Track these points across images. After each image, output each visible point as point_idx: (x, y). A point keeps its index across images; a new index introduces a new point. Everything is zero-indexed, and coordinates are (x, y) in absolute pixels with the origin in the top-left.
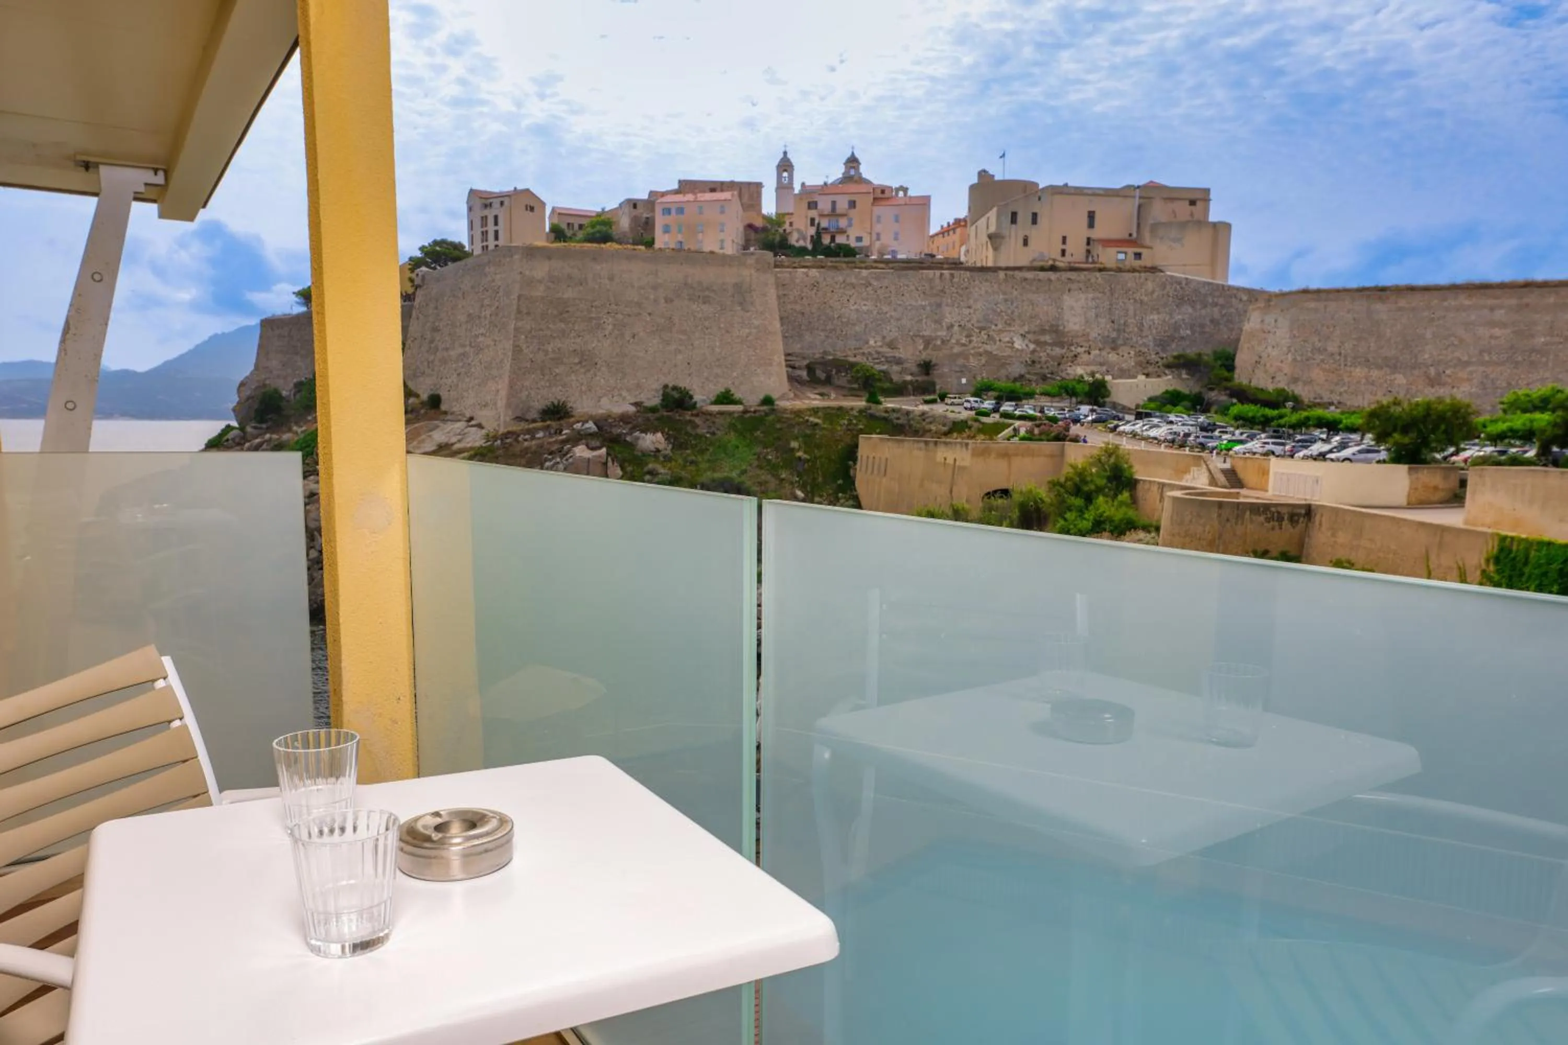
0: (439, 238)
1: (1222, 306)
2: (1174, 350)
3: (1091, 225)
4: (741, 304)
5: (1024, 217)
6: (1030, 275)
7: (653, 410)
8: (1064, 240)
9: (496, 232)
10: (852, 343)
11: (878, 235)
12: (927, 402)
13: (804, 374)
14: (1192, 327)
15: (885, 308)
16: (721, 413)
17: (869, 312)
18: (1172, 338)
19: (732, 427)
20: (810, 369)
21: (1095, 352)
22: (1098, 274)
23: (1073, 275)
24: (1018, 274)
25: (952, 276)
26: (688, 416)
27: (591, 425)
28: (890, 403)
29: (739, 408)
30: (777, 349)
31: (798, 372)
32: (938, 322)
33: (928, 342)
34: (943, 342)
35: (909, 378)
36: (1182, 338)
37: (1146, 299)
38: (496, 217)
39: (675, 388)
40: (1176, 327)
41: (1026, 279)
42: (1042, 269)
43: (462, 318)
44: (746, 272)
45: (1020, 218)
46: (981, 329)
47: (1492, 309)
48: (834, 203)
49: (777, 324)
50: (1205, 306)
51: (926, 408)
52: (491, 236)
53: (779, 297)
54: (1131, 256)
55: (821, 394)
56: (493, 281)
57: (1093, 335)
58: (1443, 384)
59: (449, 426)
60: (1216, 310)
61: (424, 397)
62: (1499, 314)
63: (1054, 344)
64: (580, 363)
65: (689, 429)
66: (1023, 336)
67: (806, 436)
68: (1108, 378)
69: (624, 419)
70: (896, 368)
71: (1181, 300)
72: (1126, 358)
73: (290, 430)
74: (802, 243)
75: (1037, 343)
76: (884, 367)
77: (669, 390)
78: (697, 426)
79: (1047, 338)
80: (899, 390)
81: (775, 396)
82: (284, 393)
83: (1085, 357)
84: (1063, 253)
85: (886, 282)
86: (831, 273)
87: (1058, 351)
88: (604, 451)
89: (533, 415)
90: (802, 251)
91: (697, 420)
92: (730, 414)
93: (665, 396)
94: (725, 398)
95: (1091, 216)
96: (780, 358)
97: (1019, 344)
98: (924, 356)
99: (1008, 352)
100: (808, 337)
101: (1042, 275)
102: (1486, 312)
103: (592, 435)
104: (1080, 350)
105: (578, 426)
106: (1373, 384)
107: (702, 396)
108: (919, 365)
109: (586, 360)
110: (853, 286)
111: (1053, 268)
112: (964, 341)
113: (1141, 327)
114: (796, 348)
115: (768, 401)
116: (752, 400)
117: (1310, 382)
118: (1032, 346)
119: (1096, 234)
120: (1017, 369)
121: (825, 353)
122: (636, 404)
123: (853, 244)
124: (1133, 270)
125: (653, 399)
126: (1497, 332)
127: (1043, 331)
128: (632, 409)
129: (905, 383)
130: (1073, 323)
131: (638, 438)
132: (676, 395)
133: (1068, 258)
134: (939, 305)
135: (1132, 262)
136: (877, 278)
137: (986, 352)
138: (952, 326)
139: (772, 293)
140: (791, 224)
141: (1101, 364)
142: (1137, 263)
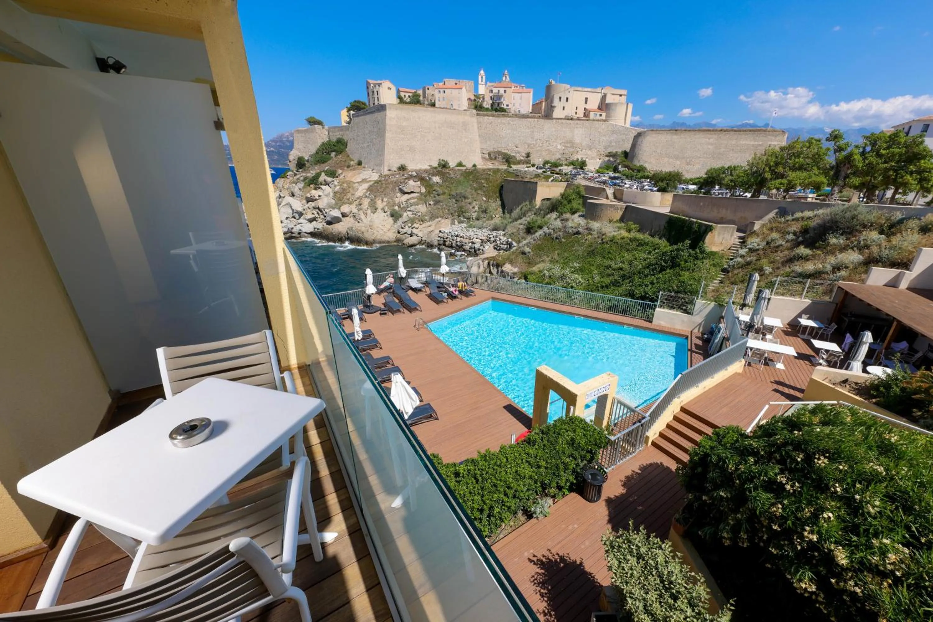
0: (357, 99)
1: (626, 135)
2: (610, 150)
3: (586, 102)
4: (465, 130)
5: (564, 99)
6: (564, 121)
7: (436, 168)
8: (577, 108)
9: (378, 98)
10: (503, 145)
11: (514, 104)
12: (527, 167)
13: (487, 156)
14: (616, 142)
15: (515, 132)
16: (458, 170)
17: (509, 133)
18: (609, 146)
19: (462, 174)
20: (489, 154)
21: (584, 151)
22: (587, 122)
23: (578, 122)
24: (560, 121)
25: (538, 121)
26: (447, 171)
27: (414, 174)
28: (514, 167)
29: (465, 168)
30: (477, 146)
31: (485, 155)
32: (533, 138)
33: (529, 145)
34: (534, 146)
35: (522, 158)
36: (612, 146)
37: (602, 131)
38: (377, 92)
39: (443, 160)
40: (611, 142)
41: (562, 123)
42: (568, 119)
43: (367, 132)
44: (466, 118)
45: (562, 99)
46: (547, 141)
47: (709, 139)
48: (499, 91)
49: (477, 137)
50: (621, 135)
51: (527, 169)
52: (376, 99)
53: (478, 128)
54: (598, 115)
55: (493, 164)
56: (377, 117)
57: (584, 144)
58: (691, 165)
59: (365, 172)
60: (624, 136)
61: (356, 161)
62: (711, 140)
63: (571, 147)
64: (409, 150)
65: (448, 175)
66: (561, 144)
67: (486, 179)
68: (587, 160)
69: (426, 171)
70: (518, 155)
71: (613, 132)
72: (593, 153)
73: (310, 172)
74: (487, 106)
75: (566, 147)
76: (514, 154)
77: (441, 161)
78: (450, 174)
79: (569, 145)
80: (519, 162)
81: (477, 164)
82: (306, 158)
83: (580, 152)
84: (576, 113)
85: (515, 123)
86: (497, 118)
87: (571, 150)
88: (419, 182)
89: (394, 169)
90: (487, 109)
91: (451, 172)
92: (461, 170)
93: (439, 164)
94: (460, 164)
95: (586, 99)
96: (478, 150)
97: (559, 147)
98: (527, 151)
99: (555, 150)
100: (488, 143)
101: (568, 121)
102: (707, 140)
103: (415, 177)
104: (579, 149)
105: (410, 173)
106: (669, 164)
107: (452, 164)
108: (526, 154)
109: (412, 149)
110: (504, 124)
111: (572, 119)
112: (541, 145)
113: (599, 142)
114: (484, 146)
115: (474, 166)
116: (469, 166)
117: (650, 163)
118: (563, 148)
119: (588, 107)
120: (558, 156)
121: (494, 148)
122: (430, 166)
123: (505, 107)
124: (598, 120)
125: (436, 164)
126: (710, 147)
127: (567, 142)
128: (429, 168)
129: (521, 160)
130: (577, 140)
131: (430, 179)
132: (443, 162)
133: (577, 116)
134: (533, 132)
135: (598, 117)
136: (513, 121)
137: (548, 150)
138: (537, 140)
139: (476, 126)
140: (484, 99)
141: (586, 155)
142: (600, 118)
